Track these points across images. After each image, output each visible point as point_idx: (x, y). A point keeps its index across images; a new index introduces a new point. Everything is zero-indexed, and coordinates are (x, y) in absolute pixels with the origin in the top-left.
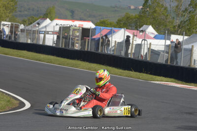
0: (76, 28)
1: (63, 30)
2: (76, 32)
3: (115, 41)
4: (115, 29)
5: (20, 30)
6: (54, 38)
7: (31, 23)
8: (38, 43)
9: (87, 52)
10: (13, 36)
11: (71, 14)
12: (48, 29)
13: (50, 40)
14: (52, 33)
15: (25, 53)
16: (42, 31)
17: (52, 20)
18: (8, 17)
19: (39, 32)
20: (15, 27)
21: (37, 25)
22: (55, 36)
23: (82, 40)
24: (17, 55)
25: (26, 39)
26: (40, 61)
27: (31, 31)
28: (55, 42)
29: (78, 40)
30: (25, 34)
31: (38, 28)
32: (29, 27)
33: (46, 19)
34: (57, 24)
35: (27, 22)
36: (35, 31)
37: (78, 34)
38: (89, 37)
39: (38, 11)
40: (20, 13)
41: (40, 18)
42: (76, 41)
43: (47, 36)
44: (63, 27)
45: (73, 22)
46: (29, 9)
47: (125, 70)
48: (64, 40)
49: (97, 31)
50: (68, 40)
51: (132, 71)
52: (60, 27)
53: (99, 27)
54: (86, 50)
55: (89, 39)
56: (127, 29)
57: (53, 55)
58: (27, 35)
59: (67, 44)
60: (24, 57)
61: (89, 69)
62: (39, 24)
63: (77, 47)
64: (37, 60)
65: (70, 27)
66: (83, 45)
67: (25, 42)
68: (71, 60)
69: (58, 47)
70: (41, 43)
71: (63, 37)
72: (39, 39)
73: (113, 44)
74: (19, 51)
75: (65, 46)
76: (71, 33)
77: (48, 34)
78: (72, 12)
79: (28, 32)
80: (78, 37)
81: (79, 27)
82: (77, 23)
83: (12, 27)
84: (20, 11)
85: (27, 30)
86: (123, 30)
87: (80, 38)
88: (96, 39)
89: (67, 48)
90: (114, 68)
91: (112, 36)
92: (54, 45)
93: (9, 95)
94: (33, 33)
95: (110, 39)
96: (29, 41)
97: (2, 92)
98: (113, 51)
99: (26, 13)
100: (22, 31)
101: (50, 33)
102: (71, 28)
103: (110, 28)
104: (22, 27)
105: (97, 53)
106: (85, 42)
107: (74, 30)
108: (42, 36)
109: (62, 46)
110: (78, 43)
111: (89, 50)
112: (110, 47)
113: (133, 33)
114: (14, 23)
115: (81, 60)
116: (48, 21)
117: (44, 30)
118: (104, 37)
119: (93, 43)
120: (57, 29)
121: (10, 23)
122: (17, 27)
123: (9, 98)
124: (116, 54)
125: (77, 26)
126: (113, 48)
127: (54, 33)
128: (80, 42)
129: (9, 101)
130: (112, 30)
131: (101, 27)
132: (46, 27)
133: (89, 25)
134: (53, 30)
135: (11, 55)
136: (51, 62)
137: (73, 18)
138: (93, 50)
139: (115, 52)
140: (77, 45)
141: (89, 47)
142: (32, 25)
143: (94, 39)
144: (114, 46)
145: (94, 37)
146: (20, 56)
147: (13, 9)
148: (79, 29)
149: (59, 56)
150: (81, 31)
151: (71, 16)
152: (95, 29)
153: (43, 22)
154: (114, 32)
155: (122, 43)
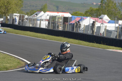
0: (59, 17)
1: (52, 18)
2: (60, 19)
3: (84, 25)
4: (84, 17)
5: (25, 19)
6: (46, 24)
7: (32, 14)
8: (36, 27)
9: (67, 32)
11: (56, 8)
12: (43, 18)
13: (44, 25)
14: (44, 20)
15: (28, 33)
16: (39, 19)
17: (45, 12)
18: (18, 10)
19: (37, 20)
21: (36, 16)
22: (47, 22)
23: (63, 24)
24: (23, 34)
25: (29, 24)
26: (37, 37)
27: (32, 19)
28: (47, 26)
29: (61, 24)
31: (36, 18)
32: (31, 17)
33: (41, 11)
34: (48, 15)
35: (29, 14)
36: (35, 19)
37: (61, 21)
38: (68, 22)
39: (36, 7)
40: (25, 8)
41: (37, 11)
42: (60, 25)
44: (52, 16)
45: (58, 13)
46: (31, 6)
47: (90, 42)
48: (52, 24)
49: (73, 19)
50: (55, 25)
51: (94, 43)
52: (50, 17)
53: (74, 16)
54: (66, 30)
55: (68, 24)
56: (91, 17)
57: (46, 34)
58: (29, 22)
59: (54, 27)
60: (28, 35)
62: (37, 15)
63: (61, 28)
64: (36, 37)
65: (56, 16)
66: (64, 27)
67: (28, 26)
68: (57, 37)
70: (38, 26)
71: (52, 23)
72: (37, 24)
73: (83, 27)
74: (25, 31)
76: (57, 20)
77: (42, 21)
78: (57, 7)
79: (30, 20)
80: (61, 22)
81: (62, 16)
82: (61, 14)
83: (20, 17)
84: (25, 7)
85: (29, 19)
86: (89, 18)
87: (62, 23)
88: (72, 24)
89: (54, 29)
90: (83, 41)
91: (82, 22)
92: (46, 28)
93: (19, 59)
94: (33, 20)
95: (81, 23)
96: (31, 26)
97: (15, 57)
98: (83, 31)
99: (29, 8)
100: (27, 19)
101: (43, 20)
102: (57, 17)
103: (81, 17)
104: (26, 16)
105: (73, 33)
107: (59, 18)
108: (39, 22)
109: (51, 28)
110: (61, 26)
111: (68, 30)
112: (81, 28)
113: (95, 20)
114: (22, 15)
115: (63, 37)
116: (42, 13)
117: (40, 18)
118: (77, 23)
119: (70, 26)
120: (48, 18)
121: (19, 15)
122: (23, 17)
123: (19, 61)
125: (61, 16)
126: (83, 29)
127: (46, 20)
128: (62, 25)
129: (19, 62)
130: (82, 18)
131: (76, 16)
132: (41, 16)
133: (68, 15)
135: (20, 34)
136: (45, 38)
137: (58, 11)
138: (70, 31)
139: (84, 31)
140: (60, 27)
141: (68, 29)
143: (71, 24)
144: (84, 28)
145: (71, 22)
146: (25, 35)
147: (21, 6)
148: (62, 18)
149: (49, 35)
150: (63, 19)
151: (57, 9)
152: (71, 17)
153: (39, 13)
154: (83, 19)
155: (88, 26)
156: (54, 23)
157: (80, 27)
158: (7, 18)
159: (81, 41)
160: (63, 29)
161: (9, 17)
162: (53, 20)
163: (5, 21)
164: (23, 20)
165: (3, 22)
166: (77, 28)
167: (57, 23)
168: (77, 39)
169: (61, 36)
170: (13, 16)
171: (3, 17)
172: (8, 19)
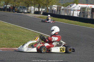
0: (88, 8)
1: (82, 9)
2: (89, 10)
5: (62, 9)
6: (78, 13)
7: (67, 6)
8: (70, 15)
10: (58, 12)
12: (75, 9)
13: (76, 14)
14: (77, 10)
15: (64, 20)
16: (72, 10)
17: (77, 4)
18: (56, 3)
19: (71, 10)
20: (59, 8)
21: (70, 7)
23: (91, 14)
24: (60, 21)
25: (64, 13)
27: (67, 9)
28: (78, 15)
29: (89, 14)
30: (64, 11)
31: (70, 8)
32: (66, 8)
33: (74, 4)
34: (79, 7)
35: (65, 5)
36: (69, 9)
37: (89, 11)
40: (62, 1)
41: (71, 3)
42: (88, 15)
43: (75, 12)
45: (87, 5)
48: (83, 14)
52: (81, 8)
57: (77, 21)
58: (65, 12)
59: (84, 16)
60: (63, 22)
64: (70, 23)
65: (85, 8)
67: (64, 15)
68: (86, 23)
71: (82, 13)
72: (70, 13)
74: (61, 19)
77: (75, 11)
78: (87, 0)
79: (66, 10)
80: (89, 12)
82: (89, 6)
83: (58, 8)
85: (65, 9)
87: (90, 13)
89: (84, 17)
92: (78, 16)
94: (68, 11)
96: (66, 14)
99: (64, 1)
100: (63, 9)
101: (76, 10)
102: (86, 8)
104: (63, 7)
106: (93, 15)
107: (88, 9)
108: (72, 12)
109: (82, 17)
110: (89, 15)
114: (59, 6)
115: (91, 24)
116: (75, 5)
117: (73, 9)
121: (57, 6)
122: (60, 8)
127: (78, 10)
128: (90, 15)
132: (74, 8)
134: (77, 9)
136: (76, 24)
137: (87, 3)
140: (89, 16)
142: (67, 7)
149: (80, 22)
150: (91, 9)
151: (87, 2)
153: (73, 5)
158: (47, 8)
160: (91, 17)
161: (49, 8)
162: (84, 10)
163: (46, 11)
164: (60, 10)
165: (45, 11)
167: (86, 12)
169: (90, 23)
170: (52, 7)
171: (45, 8)
172: (49, 9)
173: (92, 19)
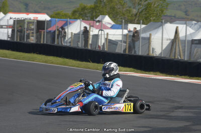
0: (30, 21)
1: (17, 24)
2: (31, 25)
3: (72, 33)
4: (71, 20)
6: (8, 32)
9: (43, 45)
11: (25, 7)
12: (2, 23)
13: (5, 35)
17: (5, 13)
22: (10, 30)
23: (37, 33)
28: (10, 37)
29: (33, 33)
34: (11, 18)
37: (33, 27)
38: (44, 29)
42: (31, 35)
43: (1, 30)
44: (17, 20)
45: (28, 14)
47: (82, 61)
48: (19, 33)
49: (53, 23)
50: (23, 34)
51: (90, 62)
52: (14, 21)
53: (54, 19)
54: (42, 42)
55: (44, 32)
56: (83, 19)
57: (8, 50)
59: (22, 37)
61: (45, 62)
63: (33, 40)
65: (24, 20)
68: (27, 54)
69: (13, 41)
71: (18, 31)
73: (70, 36)
75: (20, 40)
76: (26, 26)
77: (2, 28)
78: (27, 5)
80: (33, 30)
81: (34, 19)
82: (32, 16)
86: (79, 21)
87: (35, 31)
88: (52, 32)
89: (22, 42)
90: (71, 60)
91: (68, 28)
92: (9, 39)
95: (66, 30)
98: (70, 42)
101: (4, 27)
102: (26, 21)
103: (66, 20)
105: (53, 46)
106: (41, 35)
107: (29, 23)
109: (17, 40)
110: (33, 36)
111: (45, 43)
112: (66, 39)
113: (90, 23)
115: (37, 54)
116: (1, 15)
118: (60, 29)
119: (49, 35)
120: (11, 22)
124: (73, 45)
125: (32, 18)
126: (70, 40)
127: (8, 27)
128: (35, 35)
130: (67, 21)
131: (57, 19)
133: (44, 17)
134: (7, 24)
136: (6, 57)
137: (27, 11)
138: (49, 43)
139: (72, 44)
140: (32, 38)
141: (45, 40)
143: (50, 31)
144: (71, 38)
145: (49, 29)
148: (33, 22)
150: (35, 24)
151: (25, 9)
152: (50, 21)
154: (70, 23)
155: (78, 34)
156: (21, 31)
157: (65, 36)
159: (68, 60)
160: (36, 40)
166: (60, 39)
167: (26, 30)
168: (60, 57)
169: (34, 53)
173: (39, 43)
